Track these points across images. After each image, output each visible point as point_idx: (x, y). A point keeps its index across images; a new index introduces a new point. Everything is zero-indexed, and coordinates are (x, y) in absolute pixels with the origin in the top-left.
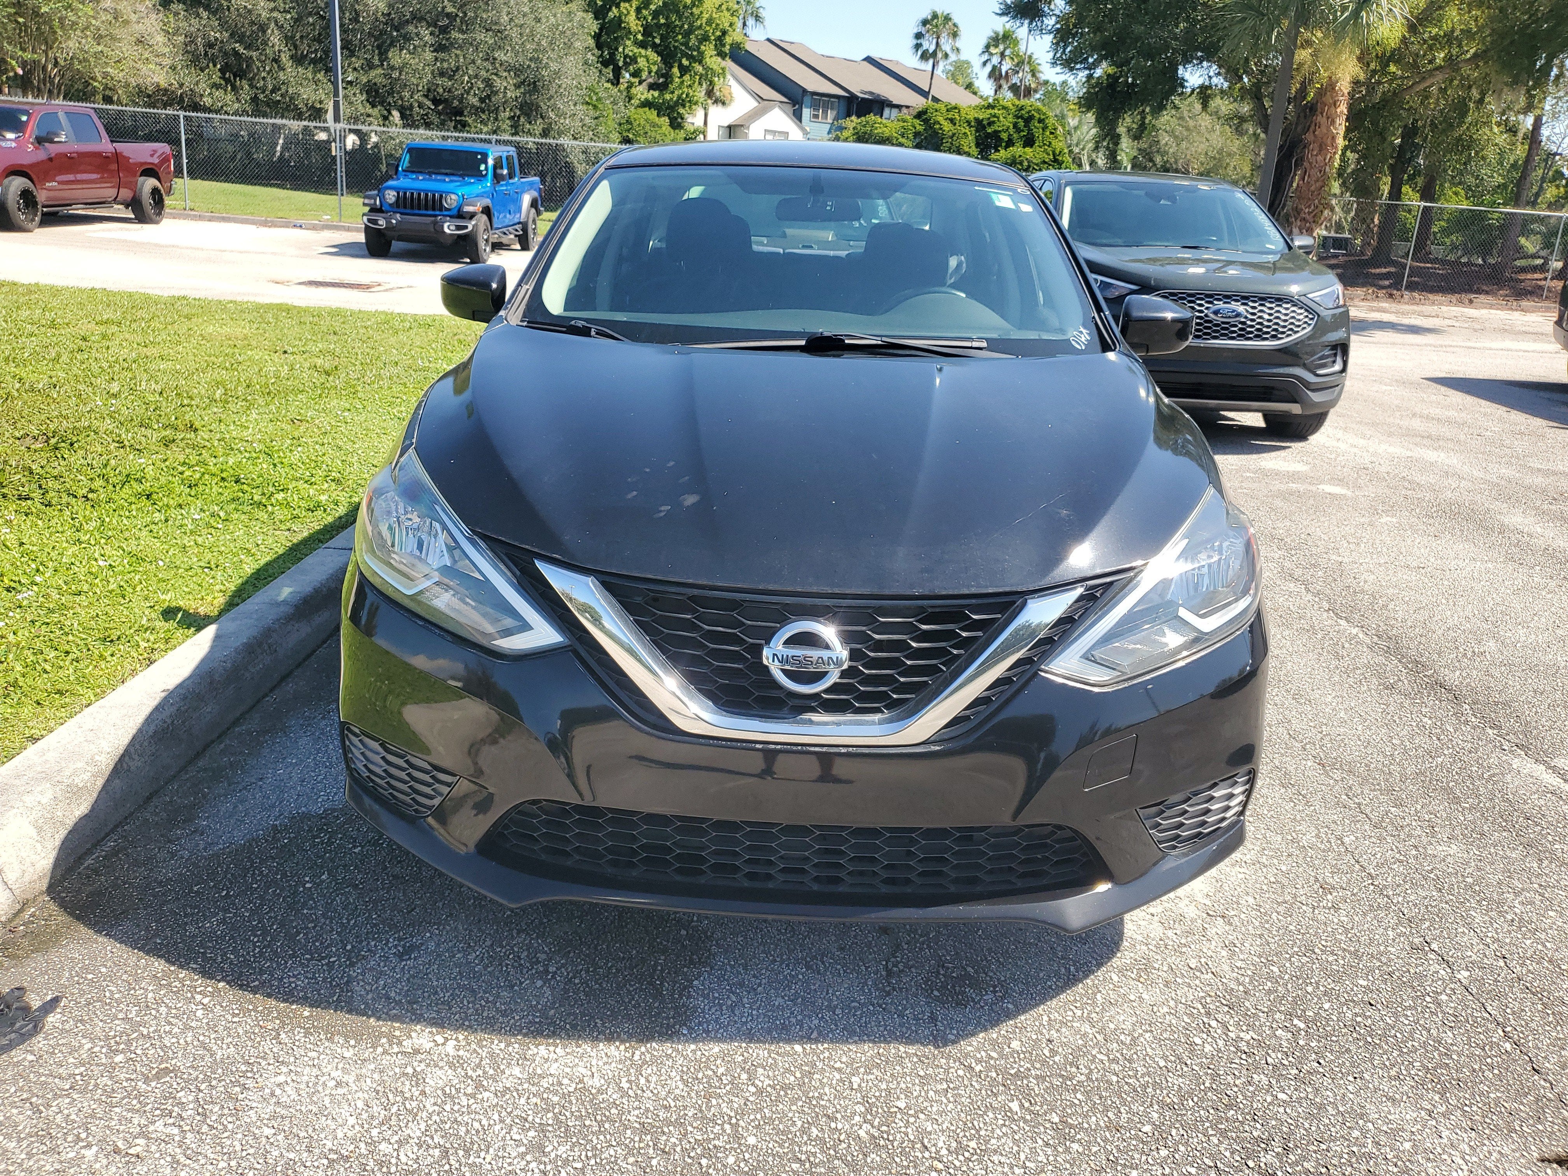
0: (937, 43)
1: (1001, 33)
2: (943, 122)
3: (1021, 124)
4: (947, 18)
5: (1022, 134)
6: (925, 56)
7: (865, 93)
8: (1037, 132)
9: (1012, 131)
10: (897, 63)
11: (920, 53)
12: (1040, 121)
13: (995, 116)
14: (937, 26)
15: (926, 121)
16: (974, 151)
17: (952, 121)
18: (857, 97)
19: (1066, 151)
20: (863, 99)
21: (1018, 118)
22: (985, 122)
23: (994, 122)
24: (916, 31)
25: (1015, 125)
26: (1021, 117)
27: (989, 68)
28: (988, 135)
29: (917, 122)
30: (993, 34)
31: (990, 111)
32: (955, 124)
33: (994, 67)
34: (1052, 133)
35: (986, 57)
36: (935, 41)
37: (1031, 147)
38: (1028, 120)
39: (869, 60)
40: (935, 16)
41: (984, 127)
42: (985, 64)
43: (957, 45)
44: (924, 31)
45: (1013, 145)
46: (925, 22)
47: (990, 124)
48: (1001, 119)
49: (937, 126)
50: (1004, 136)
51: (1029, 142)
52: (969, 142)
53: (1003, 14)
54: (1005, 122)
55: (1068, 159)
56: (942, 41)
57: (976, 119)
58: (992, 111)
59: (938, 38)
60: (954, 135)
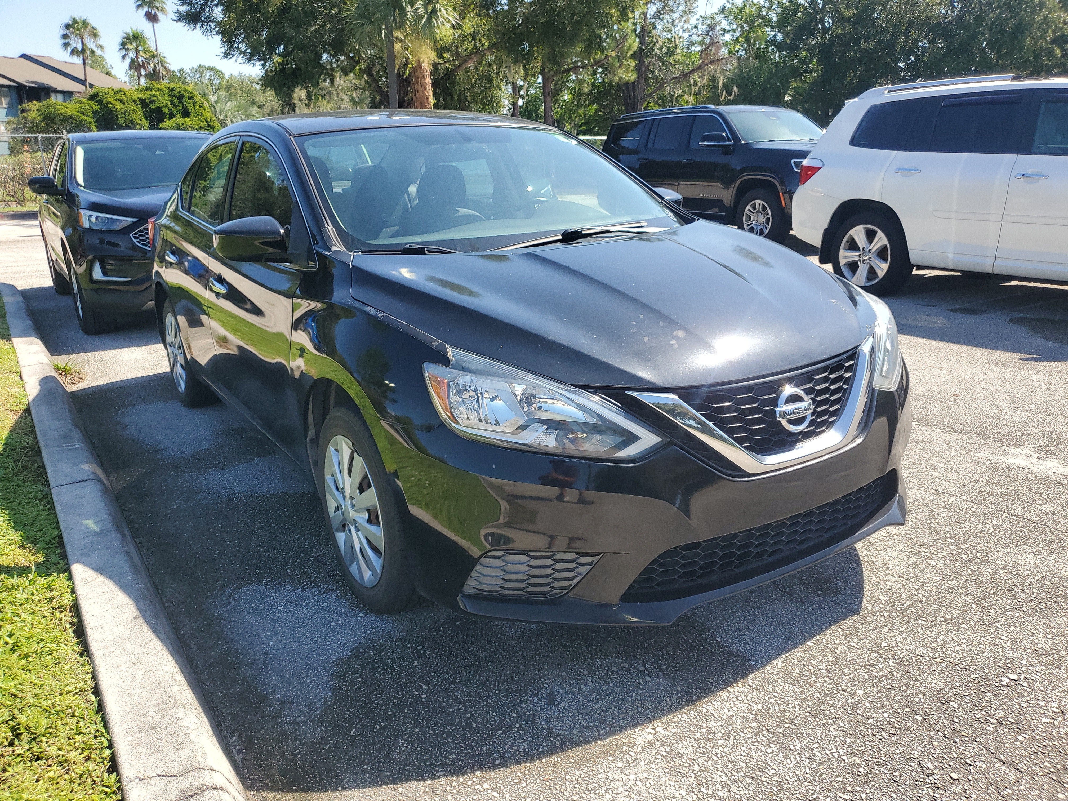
0: (83, 43)
1: (131, 34)
2: (114, 102)
3: (176, 101)
4: (85, 23)
5: (179, 108)
6: (74, 52)
7: (32, 82)
8: (190, 107)
9: (170, 107)
10: (50, 58)
11: (69, 50)
12: (190, 98)
13: (154, 96)
14: (78, 29)
15: (100, 102)
16: (146, 123)
17: (121, 101)
18: (24, 86)
19: (214, 118)
20: (29, 87)
21: (172, 97)
22: (148, 101)
23: (154, 101)
24: (62, 33)
25: (172, 102)
26: (175, 96)
27: (128, 61)
28: (152, 111)
29: (92, 103)
30: (125, 35)
31: (149, 92)
32: (124, 104)
33: (132, 60)
34: (201, 107)
35: (123, 52)
36: (80, 41)
37: (189, 117)
38: (181, 98)
39: (24, 56)
40: (75, 21)
41: (147, 105)
42: (124, 57)
43: (100, 42)
44: (67, 32)
45: (174, 116)
46: (68, 26)
47: (152, 102)
48: (159, 98)
49: (110, 106)
50: (166, 110)
51: (186, 114)
52: (139, 116)
53: (178, 20)
54: (163, 101)
55: (217, 124)
56: (86, 40)
57: (141, 99)
58: (151, 93)
59: (82, 39)
60: (125, 112)
